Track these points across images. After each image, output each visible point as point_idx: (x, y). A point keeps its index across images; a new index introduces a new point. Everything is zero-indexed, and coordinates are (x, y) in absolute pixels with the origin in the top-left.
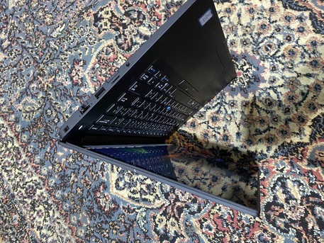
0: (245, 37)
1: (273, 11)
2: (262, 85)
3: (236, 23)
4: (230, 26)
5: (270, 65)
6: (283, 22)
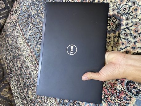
0: (114, 7)
2: (122, 27)
3: (109, 2)
5: (126, 17)
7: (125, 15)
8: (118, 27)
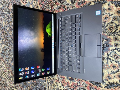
1: (110, 9)
2: (111, 48)
6: (117, 14)
7: (113, 35)
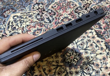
0: (90, 58)
3: (97, 53)
4: (95, 51)
5: (79, 71)
6: (101, 74)
7: (81, 70)
8: (68, 64)
